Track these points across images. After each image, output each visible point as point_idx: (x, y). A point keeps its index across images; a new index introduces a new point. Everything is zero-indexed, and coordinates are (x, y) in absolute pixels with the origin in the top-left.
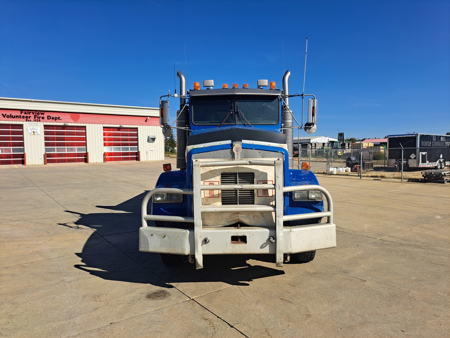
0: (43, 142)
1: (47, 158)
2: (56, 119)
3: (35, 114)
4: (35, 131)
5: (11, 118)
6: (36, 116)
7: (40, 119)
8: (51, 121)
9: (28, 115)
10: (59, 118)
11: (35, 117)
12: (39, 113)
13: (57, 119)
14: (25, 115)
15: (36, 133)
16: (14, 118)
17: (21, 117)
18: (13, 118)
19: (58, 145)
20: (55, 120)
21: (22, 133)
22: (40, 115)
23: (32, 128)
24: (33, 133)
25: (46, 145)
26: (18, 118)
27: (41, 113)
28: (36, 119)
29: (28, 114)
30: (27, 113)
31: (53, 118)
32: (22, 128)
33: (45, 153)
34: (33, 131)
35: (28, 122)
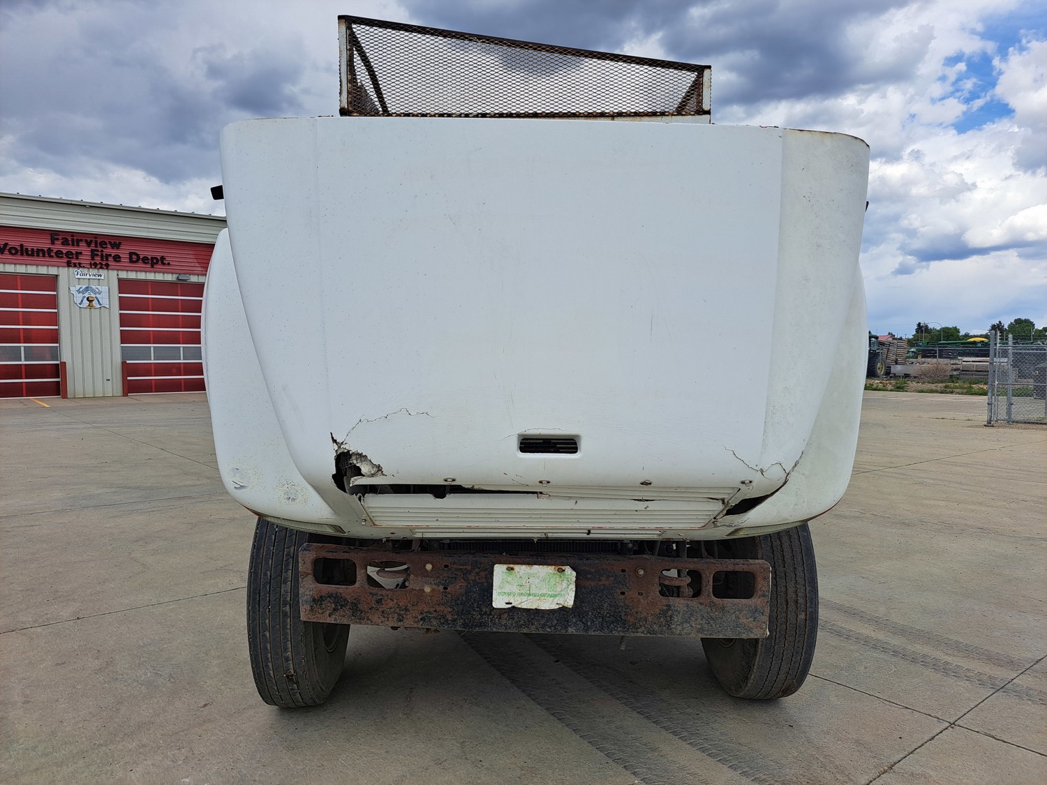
0: (117, 329)
1: (129, 378)
2: (155, 261)
3: (93, 245)
4: (94, 296)
5: (22, 255)
6: (98, 251)
7: (107, 260)
8: (142, 269)
9: (74, 249)
10: (163, 258)
11: (93, 255)
12: (106, 244)
13: (157, 263)
14: (65, 249)
15: (95, 302)
16: (32, 255)
17: (53, 254)
18: (28, 255)
19: (159, 338)
20: (152, 267)
21: (53, 302)
22: (109, 251)
23: (84, 287)
24: (86, 303)
25: (125, 337)
26: (44, 256)
27: (110, 242)
28: (98, 260)
29: (73, 245)
30: (70, 242)
31: (145, 260)
32: (54, 288)
33: (124, 363)
34: (87, 295)
35: (71, 269)
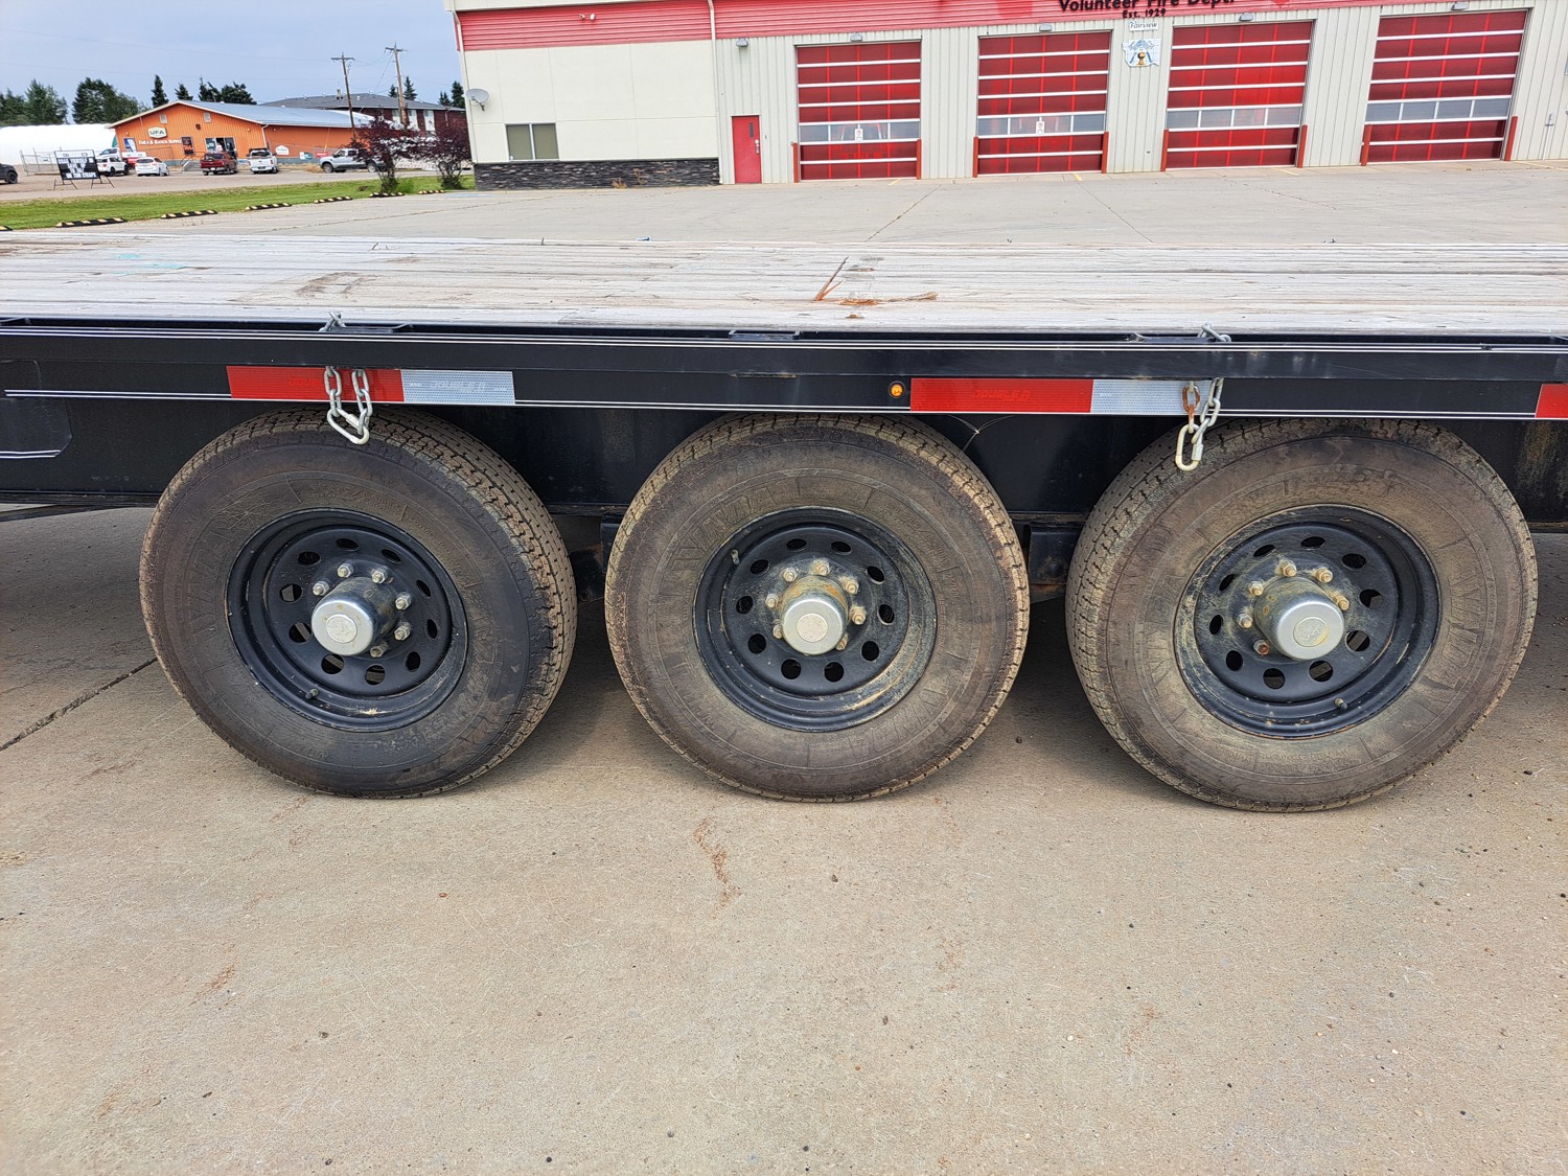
0: (1165, 88)
1: (1170, 150)
4: (1145, 51)
5: (1082, 9)
7: (1164, 5)
8: (1200, 11)
11: (1150, 1)
13: (1218, 2)
15: (1146, 59)
16: (1091, 8)
17: (1110, 5)
18: (1087, 9)
19: (1210, 99)
20: (1213, 7)
21: (1104, 62)
23: (1137, 41)
24: (1137, 59)
25: (1174, 100)
26: (1102, 8)
28: (1154, 6)
32: (1107, 45)
33: (1166, 131)
34: (1138, 51)
35: (1126, 20)
